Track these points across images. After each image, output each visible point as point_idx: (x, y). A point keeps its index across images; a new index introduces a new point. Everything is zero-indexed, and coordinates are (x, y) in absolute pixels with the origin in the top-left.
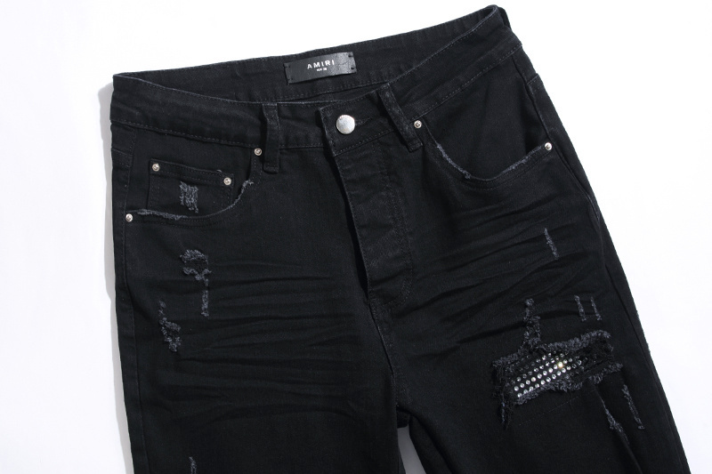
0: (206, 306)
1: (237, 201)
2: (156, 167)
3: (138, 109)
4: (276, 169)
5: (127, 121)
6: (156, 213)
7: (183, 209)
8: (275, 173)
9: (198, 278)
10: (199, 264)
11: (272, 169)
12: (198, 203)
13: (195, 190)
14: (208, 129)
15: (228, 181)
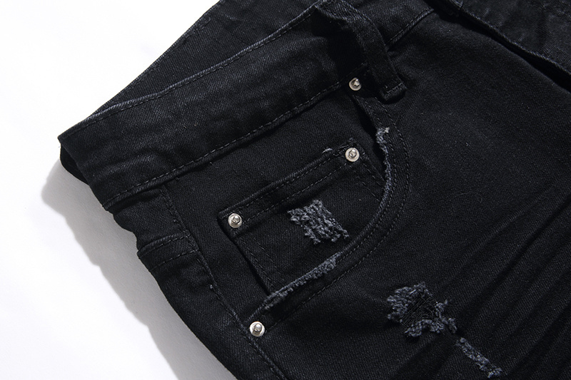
0: (481, 360)
1: (388, 171)
2: (234, 219)
3: (144, 151)
4: (402, 86)
5: (142, 182)
6: (296, 283)
7: (326, 247)
8: (403, 92)
9: (437, 327)
10: (420, 307)
11: (396, 90)
12: (339, 220)
13: (318, 205)
14: (266, 104)
15: (352, 154)
